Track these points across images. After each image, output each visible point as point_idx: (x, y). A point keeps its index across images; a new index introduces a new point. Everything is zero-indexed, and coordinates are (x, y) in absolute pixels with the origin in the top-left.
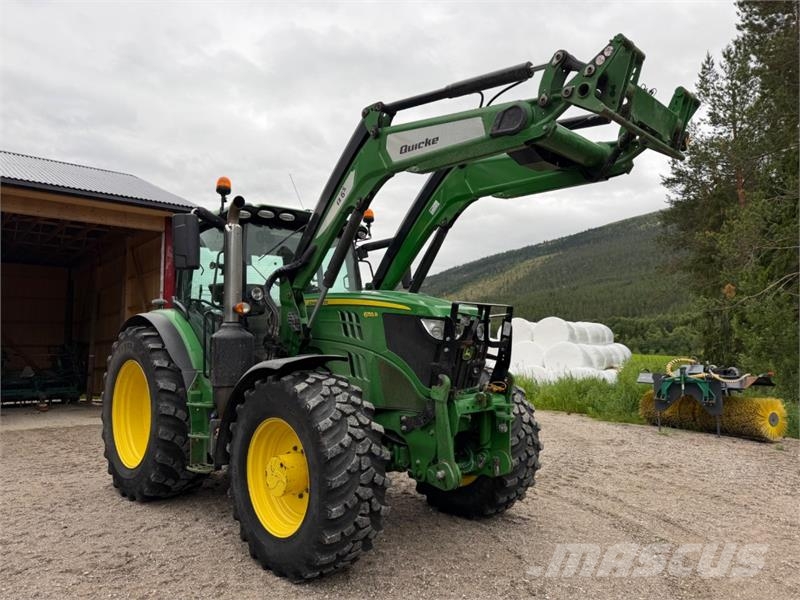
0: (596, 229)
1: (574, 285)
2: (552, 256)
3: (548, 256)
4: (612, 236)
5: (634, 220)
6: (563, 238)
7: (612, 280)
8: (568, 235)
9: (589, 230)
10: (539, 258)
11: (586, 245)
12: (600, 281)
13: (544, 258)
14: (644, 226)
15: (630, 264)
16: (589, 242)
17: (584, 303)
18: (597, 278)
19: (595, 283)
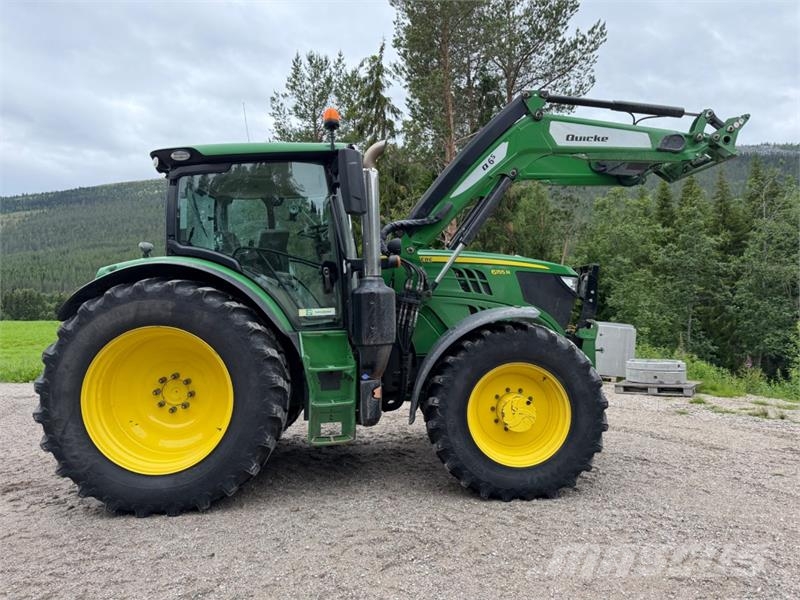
0: (88, 189)
1: (64, 248)
2: (35, 212)
3: (28, 213)
4: (107, 198)
5: (131, 184)
6: (47, 194)
7: (109, 245)
8: (54, 190)
9: (80, 188)
10: (16, 214)
11: (77, 205)
12: (94, 246)
13: (23, 214)
14: (141, 192)
15: (127, 231)
16: (80, 202)
17: (77, 269)
18: (91, 243)
19: (88, 248)
